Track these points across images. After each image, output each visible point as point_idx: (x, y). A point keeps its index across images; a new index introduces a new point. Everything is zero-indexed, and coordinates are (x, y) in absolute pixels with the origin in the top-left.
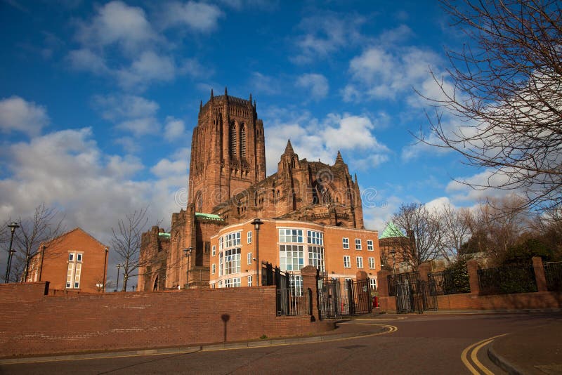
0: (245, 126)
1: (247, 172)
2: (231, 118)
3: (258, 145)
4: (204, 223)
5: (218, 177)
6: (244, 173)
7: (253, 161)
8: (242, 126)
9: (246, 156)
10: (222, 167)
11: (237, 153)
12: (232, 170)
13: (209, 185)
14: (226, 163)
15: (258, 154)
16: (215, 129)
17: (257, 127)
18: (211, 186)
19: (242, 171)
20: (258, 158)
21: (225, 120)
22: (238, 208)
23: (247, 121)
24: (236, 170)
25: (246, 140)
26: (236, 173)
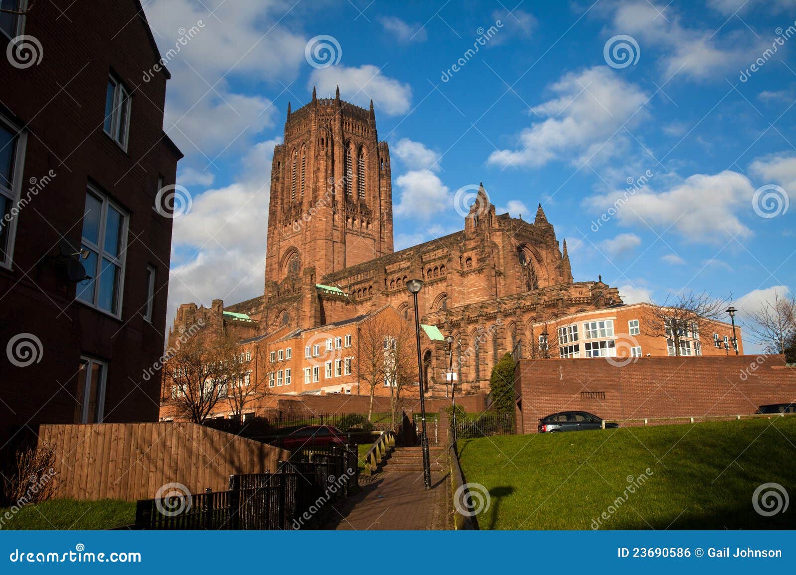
0: (364, 151)
1: (368, 223)
2: (346, 136)
3: (384, 182)
4: (328, 299)
5: (330, 228)
6: (364, 224)
7: (377, 206)
8: (359, 149)
9: (367, 197)
10: (334, 213)
11: (353, 192)
12: (348, 218)
13: (315, 240)
14: (340, 206)
15: (383, 196)
16: (323, 153)
17: (380, 153)
18: (320, 242)
19: (362, 221)
20: (383, 202)
21: (337, 139)
22: (386, 280)
23: (368, 142)
24: (354, 219)
25: (366, 172)
26: (353, 223)
